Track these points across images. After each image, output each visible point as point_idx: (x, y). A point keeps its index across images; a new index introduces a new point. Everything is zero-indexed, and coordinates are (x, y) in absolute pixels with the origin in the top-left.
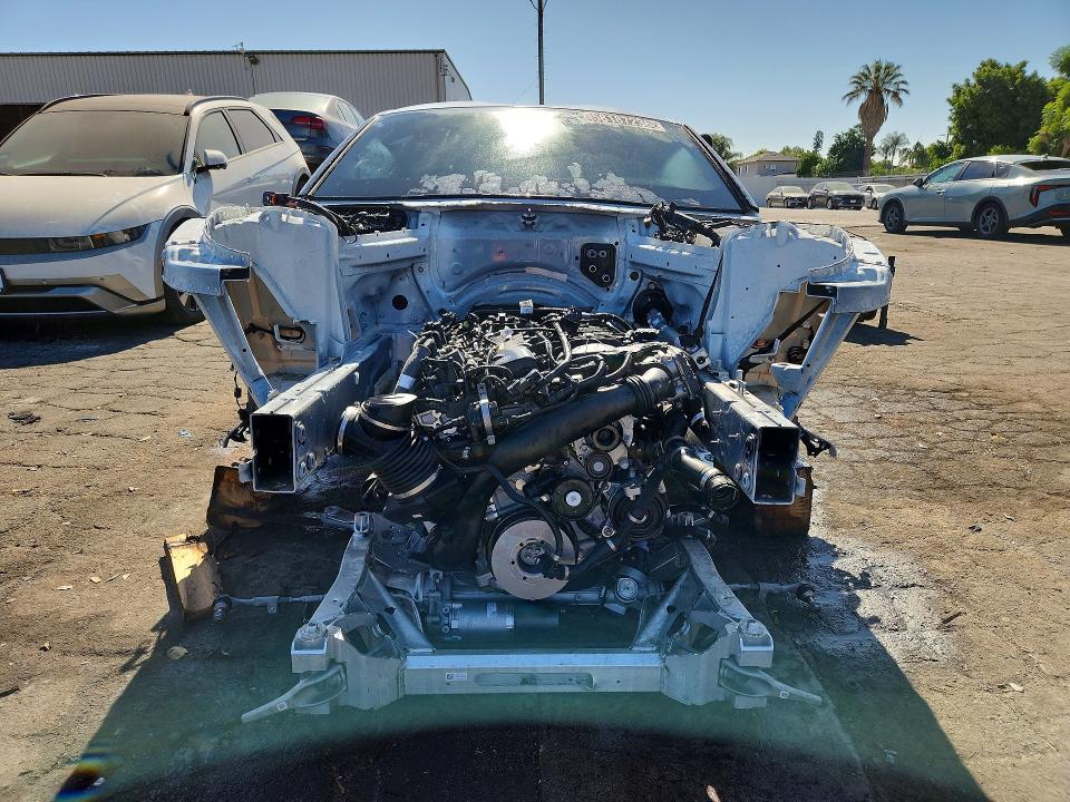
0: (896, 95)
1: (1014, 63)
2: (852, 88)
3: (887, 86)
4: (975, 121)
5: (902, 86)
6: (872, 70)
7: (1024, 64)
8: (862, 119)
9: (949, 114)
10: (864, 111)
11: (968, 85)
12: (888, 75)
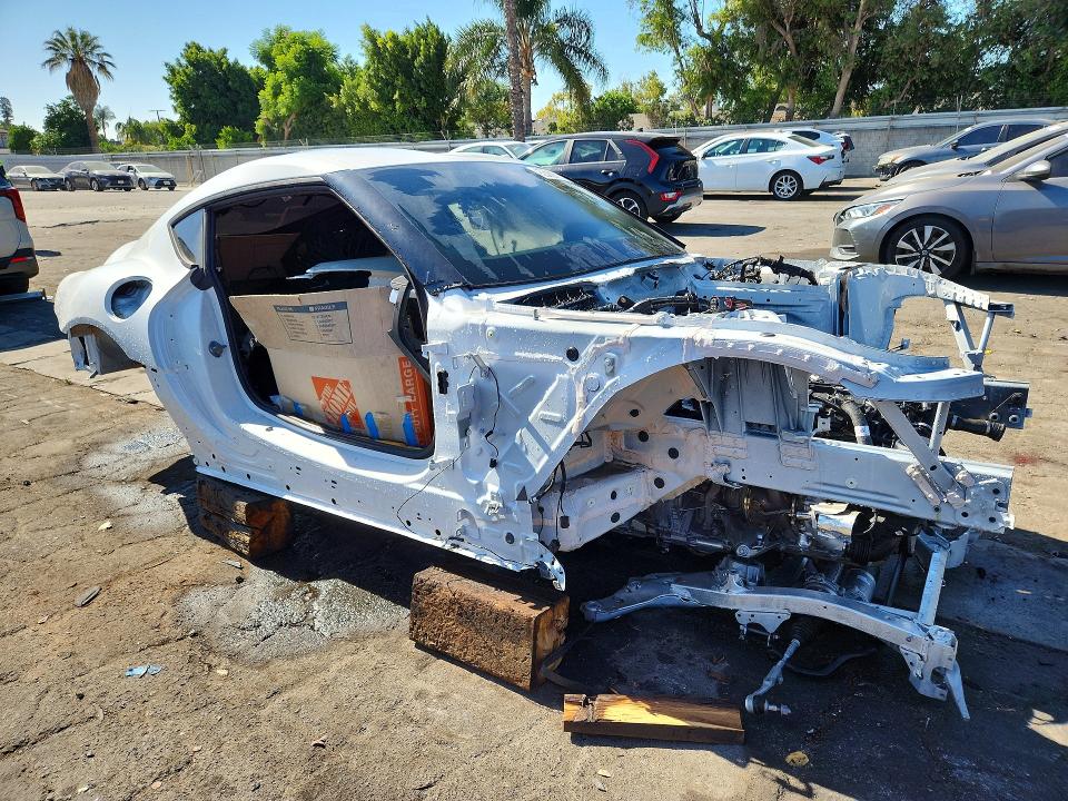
0: (102, 67)
1: (217, 49)
2: (50, 55)
3: (90, 57)
4: (197, 101)
5: (106, 58)
6: (67, 37)
7: (225, 51)
8: (73, 89)
9: (169, 92)
10: (71, 80)
11: (181, 66)
12: (86, 45)
